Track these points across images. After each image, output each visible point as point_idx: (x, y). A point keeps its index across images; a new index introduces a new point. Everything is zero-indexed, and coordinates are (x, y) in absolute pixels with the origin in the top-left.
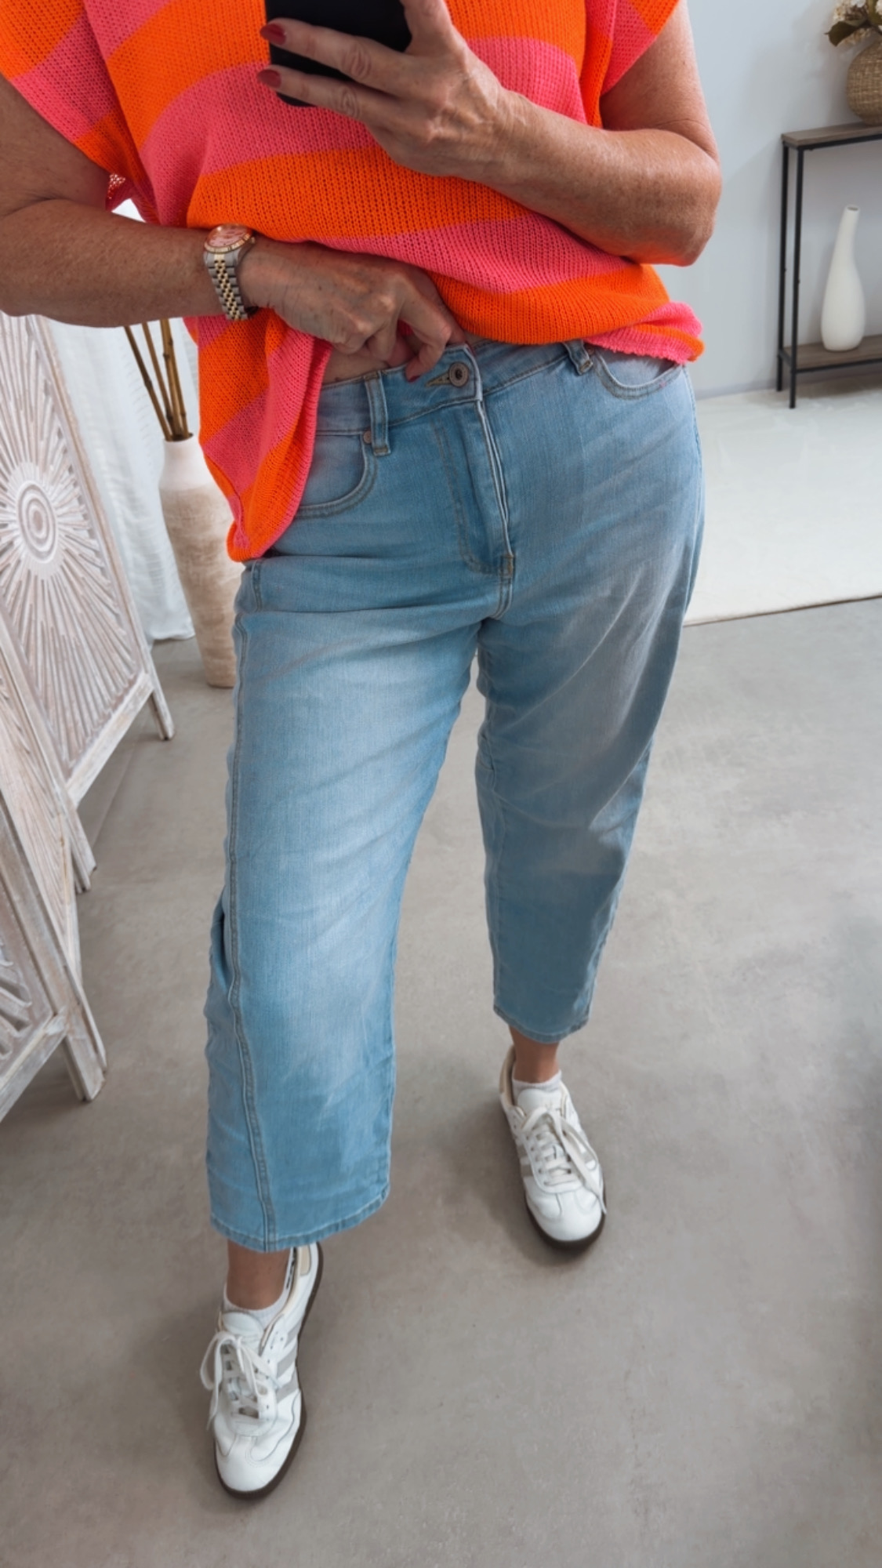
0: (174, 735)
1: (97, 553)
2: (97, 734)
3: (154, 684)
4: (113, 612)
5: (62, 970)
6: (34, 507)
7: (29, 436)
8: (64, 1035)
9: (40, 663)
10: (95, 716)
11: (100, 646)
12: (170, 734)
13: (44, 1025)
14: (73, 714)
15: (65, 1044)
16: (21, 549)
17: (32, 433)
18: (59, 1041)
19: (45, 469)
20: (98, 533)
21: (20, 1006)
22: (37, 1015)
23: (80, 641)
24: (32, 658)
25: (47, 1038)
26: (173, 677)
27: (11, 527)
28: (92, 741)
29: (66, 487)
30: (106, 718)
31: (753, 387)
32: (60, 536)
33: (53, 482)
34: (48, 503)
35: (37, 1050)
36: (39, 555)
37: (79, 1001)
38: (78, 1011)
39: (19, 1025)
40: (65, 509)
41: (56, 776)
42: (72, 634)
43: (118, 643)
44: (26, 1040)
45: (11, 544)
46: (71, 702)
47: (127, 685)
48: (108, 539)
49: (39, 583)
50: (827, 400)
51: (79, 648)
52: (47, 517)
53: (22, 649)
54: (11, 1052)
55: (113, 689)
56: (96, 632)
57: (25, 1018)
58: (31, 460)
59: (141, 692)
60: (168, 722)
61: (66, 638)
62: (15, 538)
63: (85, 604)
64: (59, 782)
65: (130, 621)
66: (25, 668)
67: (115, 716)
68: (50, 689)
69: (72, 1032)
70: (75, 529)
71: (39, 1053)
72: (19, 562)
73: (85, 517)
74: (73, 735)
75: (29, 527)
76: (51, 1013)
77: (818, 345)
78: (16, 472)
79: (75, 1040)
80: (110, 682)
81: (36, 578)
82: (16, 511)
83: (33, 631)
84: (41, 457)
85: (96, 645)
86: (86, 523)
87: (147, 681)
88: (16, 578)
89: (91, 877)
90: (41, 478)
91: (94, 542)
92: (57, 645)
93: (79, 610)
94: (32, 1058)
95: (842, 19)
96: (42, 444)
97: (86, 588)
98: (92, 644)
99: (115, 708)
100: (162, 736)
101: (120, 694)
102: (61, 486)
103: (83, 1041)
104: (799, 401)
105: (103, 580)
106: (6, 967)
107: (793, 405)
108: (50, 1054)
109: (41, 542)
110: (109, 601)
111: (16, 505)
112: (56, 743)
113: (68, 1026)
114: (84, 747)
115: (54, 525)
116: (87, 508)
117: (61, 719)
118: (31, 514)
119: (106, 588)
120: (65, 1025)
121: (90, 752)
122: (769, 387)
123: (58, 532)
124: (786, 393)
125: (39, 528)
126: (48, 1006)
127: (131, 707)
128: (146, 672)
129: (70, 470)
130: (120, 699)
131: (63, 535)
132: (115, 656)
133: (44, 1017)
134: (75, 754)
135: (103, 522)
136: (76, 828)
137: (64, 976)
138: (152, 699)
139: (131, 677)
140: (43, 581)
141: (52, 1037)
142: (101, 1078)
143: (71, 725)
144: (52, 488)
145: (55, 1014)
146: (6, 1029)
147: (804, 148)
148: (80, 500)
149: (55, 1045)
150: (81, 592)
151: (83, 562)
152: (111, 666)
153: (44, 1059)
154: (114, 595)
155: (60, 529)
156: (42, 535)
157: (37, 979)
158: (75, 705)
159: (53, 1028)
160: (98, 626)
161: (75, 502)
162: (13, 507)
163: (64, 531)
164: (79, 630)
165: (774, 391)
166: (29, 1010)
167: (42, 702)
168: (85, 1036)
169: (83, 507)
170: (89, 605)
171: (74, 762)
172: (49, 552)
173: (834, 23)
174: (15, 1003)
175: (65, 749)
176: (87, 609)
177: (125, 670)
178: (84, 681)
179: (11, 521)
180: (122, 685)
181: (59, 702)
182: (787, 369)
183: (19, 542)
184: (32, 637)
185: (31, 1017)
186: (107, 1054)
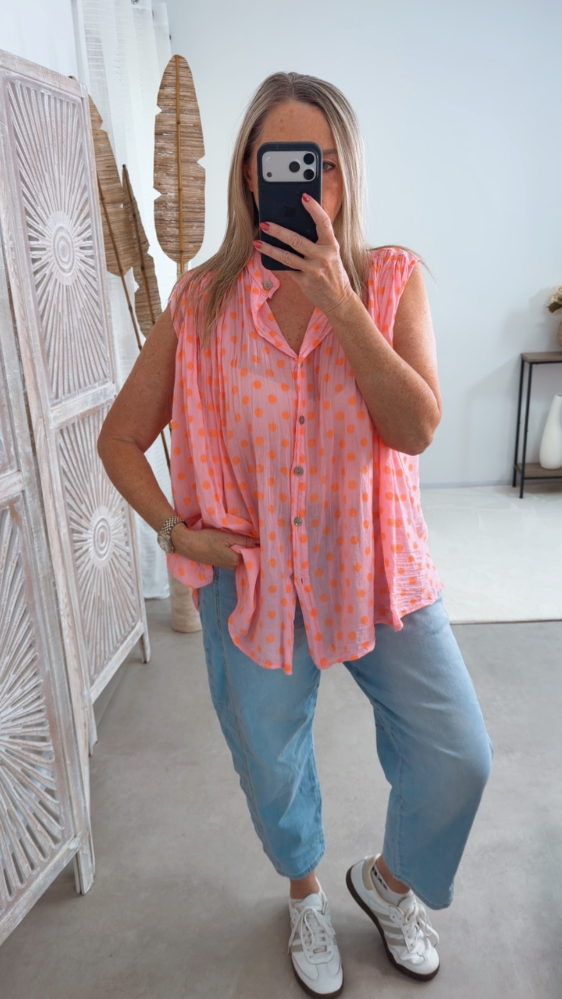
0: (150, 660)
1: (128, 554)
2: (110, 659)
3: (144, 628)
4: (130, 586)
5: (83, 809)
6: (102, 530)
7: (106, 492)
8: (78, 850)
9: (90, 616)
10: (111, 648)
11: (121, 606)
12: (148, 659)
13: (68, 842)
14: (100, 646)
15: (77, 855)
16: (92, 553)
17: (108, 490)
18: (75, 854)
19: (110, 509)
20: (130, 543)
21: (58, 829)
22: (66, 836)
23: (111, 603)
24: (86, 613)
25: (69, 850)
26: (155, 623)
27: (89, 541)
28: (107, 663)
29: (119, 519)
30: (116, 649)
31: (498, 483)
32: (112, 545)
33: (113, 517)
34: (109, 528)
35: (62, 858)
36: (100, 556)
37: (88, 829)
38: (88, 835)
39: (55, 840)
40: (117, 531)
41: (86, 684)
42: (108, 600)
43: (130, 605)
44: (58, 851)
45: (87, 550)
46: (101, 640)
47: (130, 629)
48: (135, 546)
49: (97, 572)
50: (542, 495)
51: (110, 607)
52: (107, 535)
53: (82, 608)
54: (49, 858)
55: (123, 631)
56: (120, 598)
57: (60, 837)
58: (105, 504)
59: (137, 634)
60: (148, 652)
61: (105, 602)
62: (90, 547)
63: (117, 582)
64: (87, 688)
65: (138, 592)
66: (82, 618)
67: (121, 649)
68: (92, 631)
69: (82, 848)
70: (120, 541)
71: (63, 860)
72: (89, 560)
73: (126, 535)
74: (98, 659)
75: (98, 541)
76: (73, 835)
77: (537, 464)
78: (96, 512)
79: (83, 854)
80: (122, 627)
81: (96, 568)
82: (92, 533)
83: (89, 598)
84: (110, 503)
85: (119, 605)
86: (126, 538)
87: (141, 627)
88: (86, 569)
89: (94, 747)
90: (108, 514)
91: (128, 549)
92: (100, 606)
93: (114, 586)
94: (59, 862)
95: (556, 300)
96: (111, 496)
97: (120, 574)
98: (117, 606)
99: (122, 643)
100: (143, 661)
101: (126, 634)
102: (117, 518)
103: (87, 855)
104: (525, 495)
105: (129, 569)
106: (56, 804)
107: (521, 497)
108: (69, 861)
109: (102, 549)
110: (130, 581)
111: (93, 529)
112: (89, 664)
113: (81, 844)
114: (103, 667)
115: (110, 540)
116: (127, 530)
117: (94, 650)
118: (100, 534)
119: (130, 573)
120: (79, 844)
121: (106, 669)
122: (508, 484)
123: (111, 543)
124: (518, 489)
125: (102, 541)
126: (72, 830)
127: (131, 641)
128: (142, 621)
129: (123, 510)
130: (125, 638)
131: (113, 544)
132: (127, 612)
133: (69, 837)
134: (98, 671)
135: (134, 537)
136: (91, 717)
137: (83, 813)
138: (142, 639)
139: (133, 624)
140: (99, 570)
141: (72, 850)
142: (92, 881)
143: (98, 653)
144: (112, 519)
145: (75, 836)
146: (49, 842)
147: (532, 363)
148: (125, 526)
149: (72, 855)
150: (116, 576)
151: (120, 559)
152: (124, 618)
153: (65, 864)
154: (132, 577)
155: (113, 542)
156: (103, 545)
157: (70, 813)
158: (102, 641)
159: (73, 845)
160: (122, 595)
161: (122, 527)
162: (92, 530)
163: (114, 542)
164: (112, 597)
165: (511, 486)
166: (63, 832)
167: (87, 639)
168: (88, 852)
169: (125, 529)
170: (119, 583)
171: (96, 676)
172: (105, 554)
173: (552, 302)
174: (56, 826)
175: (93, 668)
176: (118, 585)
177: (131, 620)
178: (109, 626)
179: (90, 538)
180: (128, 629)
181: (95, 639)
182: (519, 476)
183: (91, 549)
184: (88, 601)
185: (63, 837)
186: (96, 864)
